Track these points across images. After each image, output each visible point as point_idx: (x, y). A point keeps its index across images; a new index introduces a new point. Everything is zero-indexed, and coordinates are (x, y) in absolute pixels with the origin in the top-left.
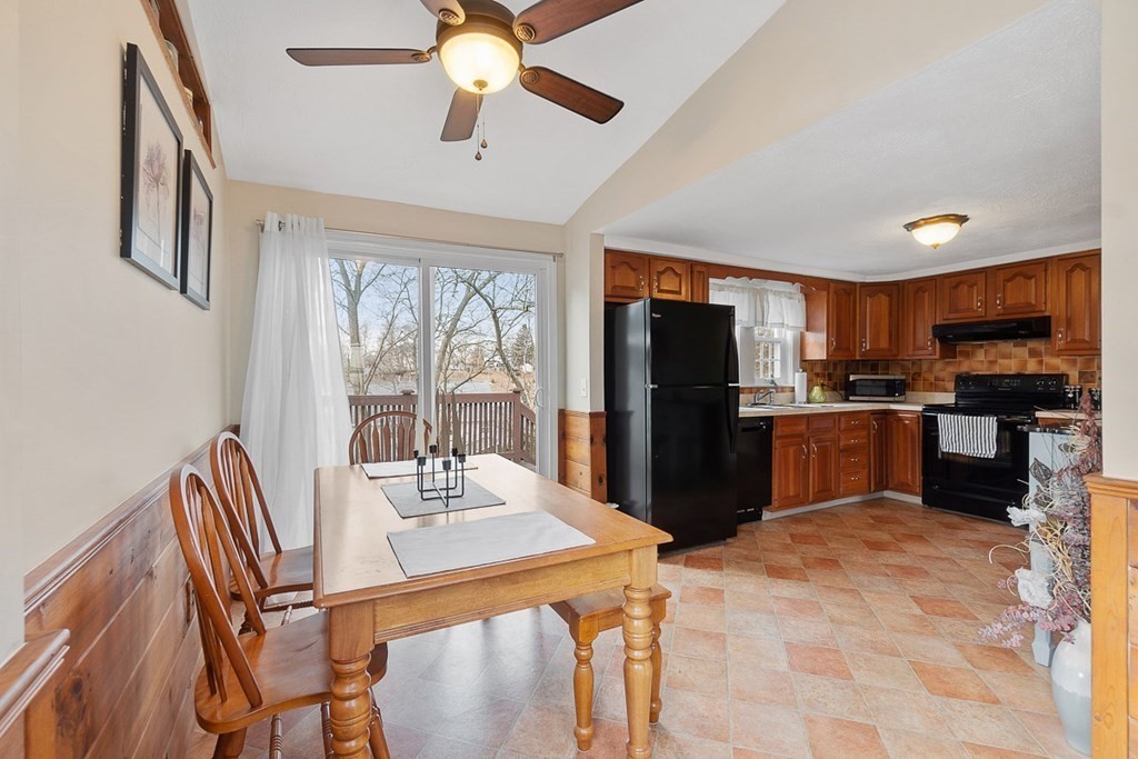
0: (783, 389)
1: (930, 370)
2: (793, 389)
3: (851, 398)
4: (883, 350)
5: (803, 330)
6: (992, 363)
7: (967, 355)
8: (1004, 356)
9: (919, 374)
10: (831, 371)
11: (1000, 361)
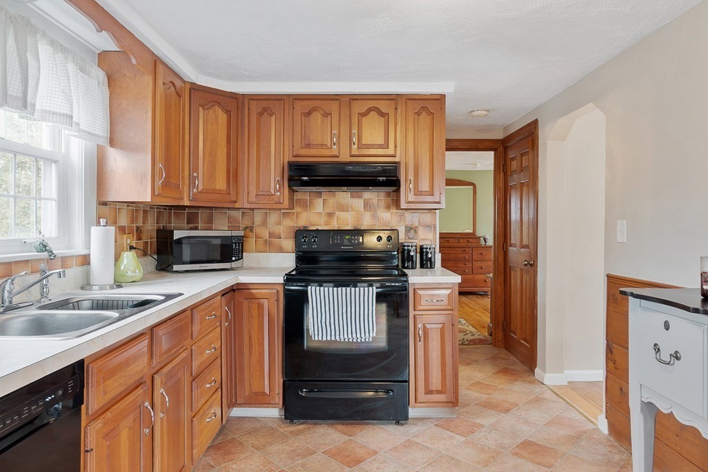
0: (65, 261)
1: (264, 223)
2: (86, 260)
3: (176, 268)
4: (219, 192)
5: (104, 142)
6: (330, 215)
7: (306, 205)
8: (343, 208)
9: (251, 229)
10: (140, 224)
11: (338, 213)
